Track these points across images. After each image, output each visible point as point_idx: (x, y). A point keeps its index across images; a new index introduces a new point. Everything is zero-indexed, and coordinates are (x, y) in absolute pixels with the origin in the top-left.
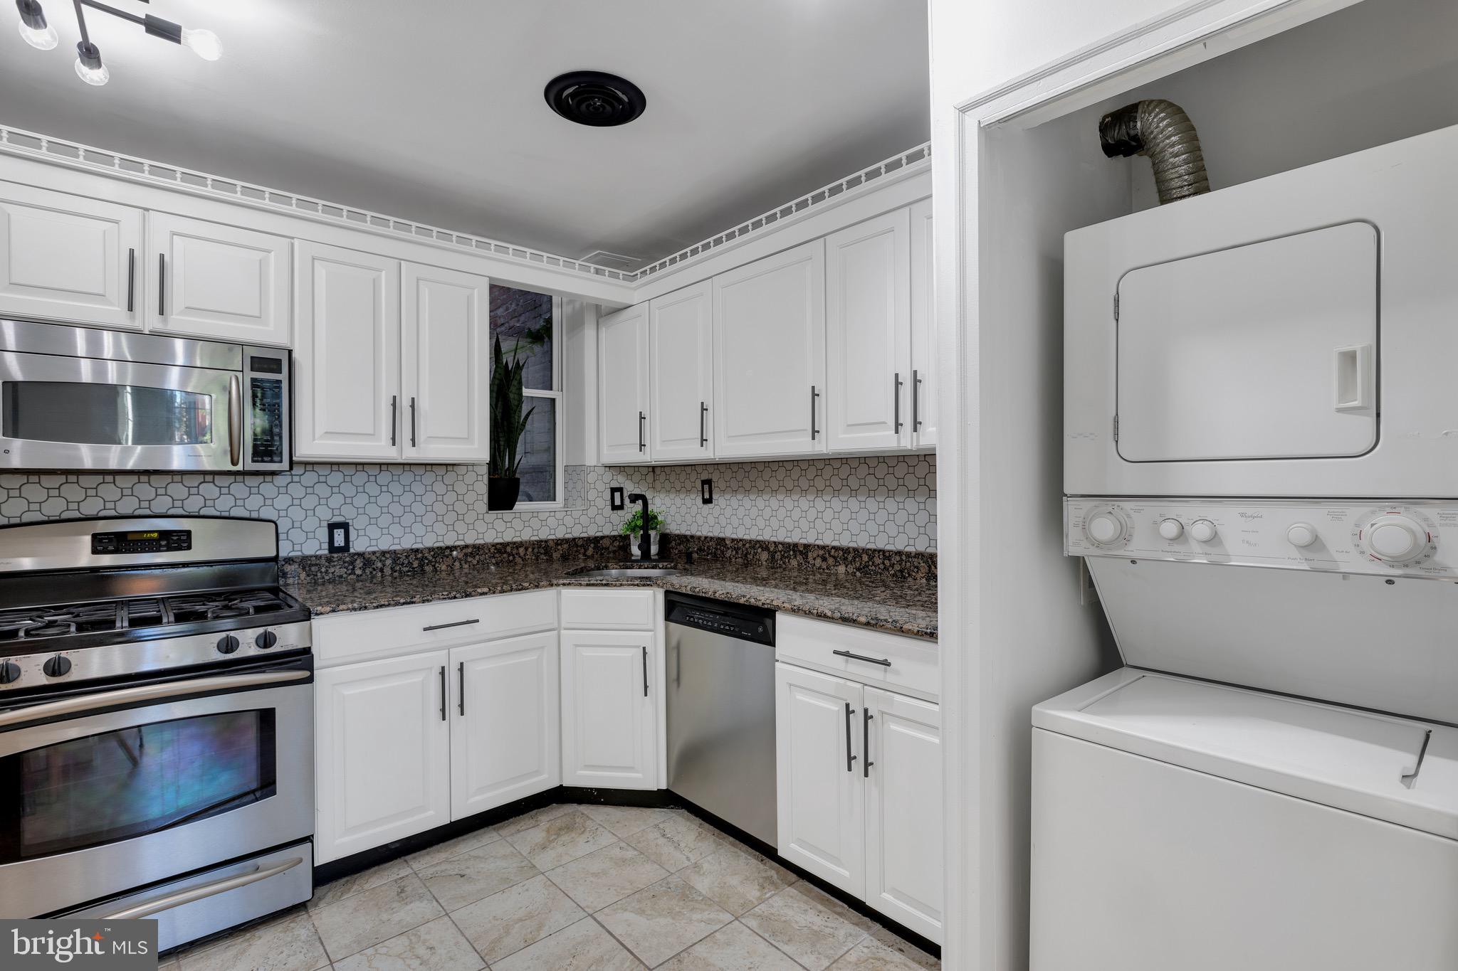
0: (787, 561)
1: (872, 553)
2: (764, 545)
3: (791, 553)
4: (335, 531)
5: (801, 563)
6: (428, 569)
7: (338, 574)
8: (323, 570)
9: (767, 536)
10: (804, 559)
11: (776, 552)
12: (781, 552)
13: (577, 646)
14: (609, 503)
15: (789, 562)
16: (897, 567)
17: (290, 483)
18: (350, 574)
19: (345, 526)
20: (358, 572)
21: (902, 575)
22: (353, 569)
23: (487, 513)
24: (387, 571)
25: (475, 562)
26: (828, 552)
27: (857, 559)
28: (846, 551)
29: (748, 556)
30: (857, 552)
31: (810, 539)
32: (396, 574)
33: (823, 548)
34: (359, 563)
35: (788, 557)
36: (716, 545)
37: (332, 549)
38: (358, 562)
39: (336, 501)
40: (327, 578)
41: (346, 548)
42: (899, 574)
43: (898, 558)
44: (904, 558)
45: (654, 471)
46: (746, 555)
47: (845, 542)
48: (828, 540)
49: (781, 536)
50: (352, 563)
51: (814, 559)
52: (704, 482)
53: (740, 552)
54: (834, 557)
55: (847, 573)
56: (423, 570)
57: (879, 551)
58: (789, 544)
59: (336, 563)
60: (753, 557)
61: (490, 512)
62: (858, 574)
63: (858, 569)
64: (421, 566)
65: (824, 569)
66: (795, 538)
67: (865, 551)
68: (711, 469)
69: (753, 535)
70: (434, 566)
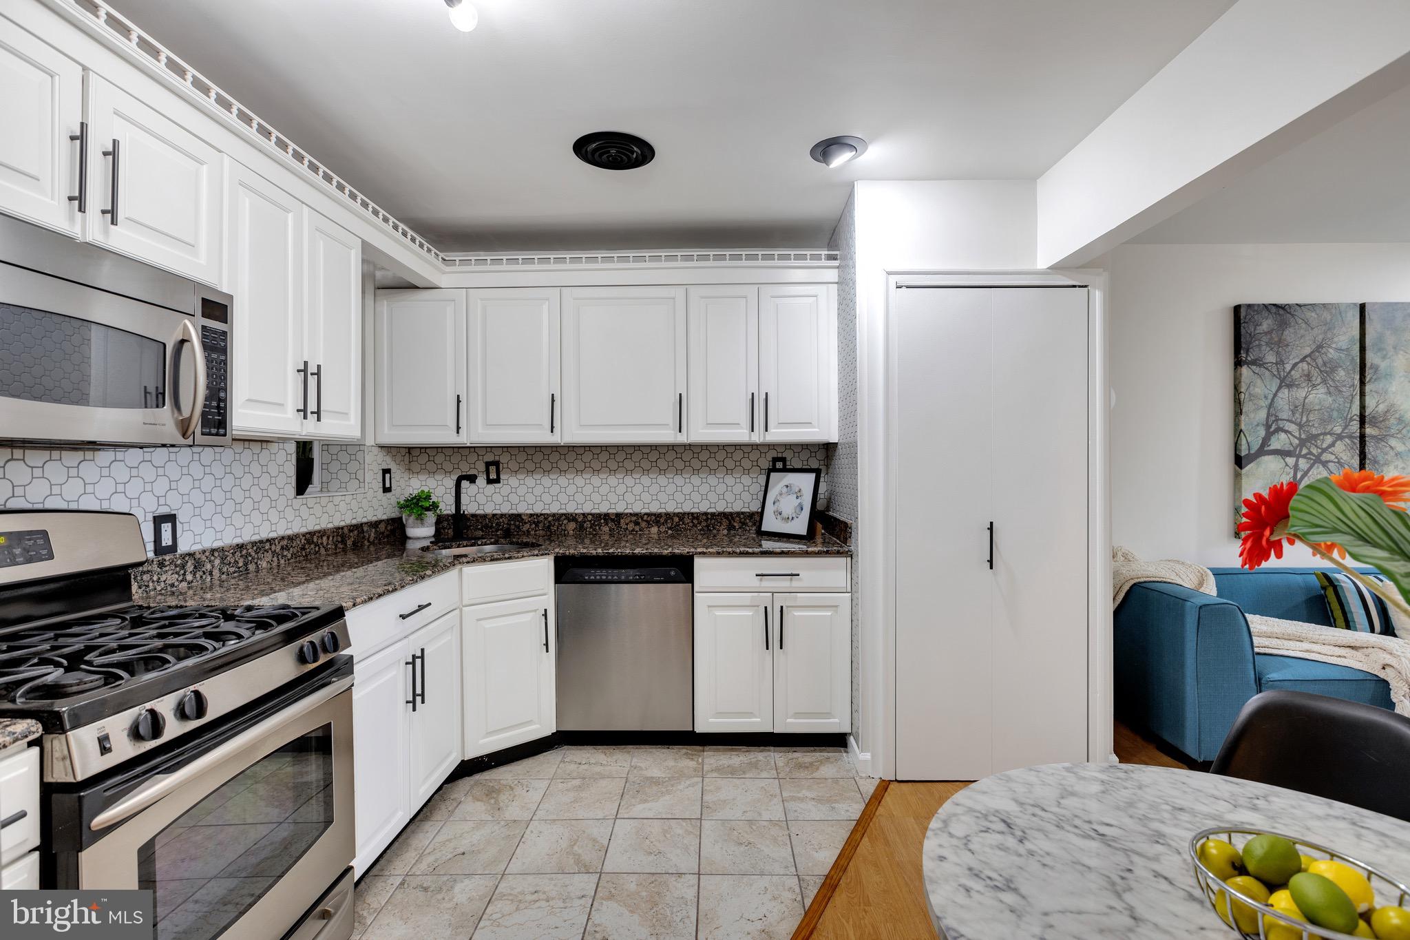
0: (597, 528)
1: (681, 516)
2: (571, 517)
3: (602, 521)
4: (163, 525)
5: (613, 529)
6: (252, 567)
7: (170, 582)
8: (155, 578)
9: (571, 509)
10: (616, 525)
11: (585, 522)
12: (590, 521)
13: (478, 620)
14: (381, 485)
15: (600, 528)
16: (704, 524)
17: (113, 461)
18: (181, 581)
19: (171, 518)
20: (189, 577)
21: (708, 529)
22: (184, 574)
23: (296, 498)
24: (216, 573)
25: (289, 556)
26: (638, 518)
27: (669, 521)
28: (659, 515)
29: (552, 528)
30: (669, 516)
31: (620, 508)
32: (224, 577)
33: (636, 515)
34: (190, 567)
35: (600, 525)
36: (509, 520)
37: (159, 549)
38: (189, 564)
39: (161, 486)
40: (159, 588)
41: (173, 548)
42: (705, 529)
43: (704, 517)
44: (709, 516)
45: (409, 453)
46: (549, 527)
47: (655, 508)
48: (638, 508)
49: (587, 508)
50: (183, 566)
51: (627, 524)
52: (488, 464)
53: (541, 525)
54: (646, 521)
55: (659, 533)
56: (247, 570)
57: (688, 514)
58: (600, 515)
59: (167, 568)
60: (558, 528)
61: (298, 497)
62: (670, 532)
63: (670, 528)
64: (246, 564)
65: (637, 531)
66: (604, 509)
67: (677, 515)
68: (499, 452)
69: (555, 509)
70: (256, 563)
